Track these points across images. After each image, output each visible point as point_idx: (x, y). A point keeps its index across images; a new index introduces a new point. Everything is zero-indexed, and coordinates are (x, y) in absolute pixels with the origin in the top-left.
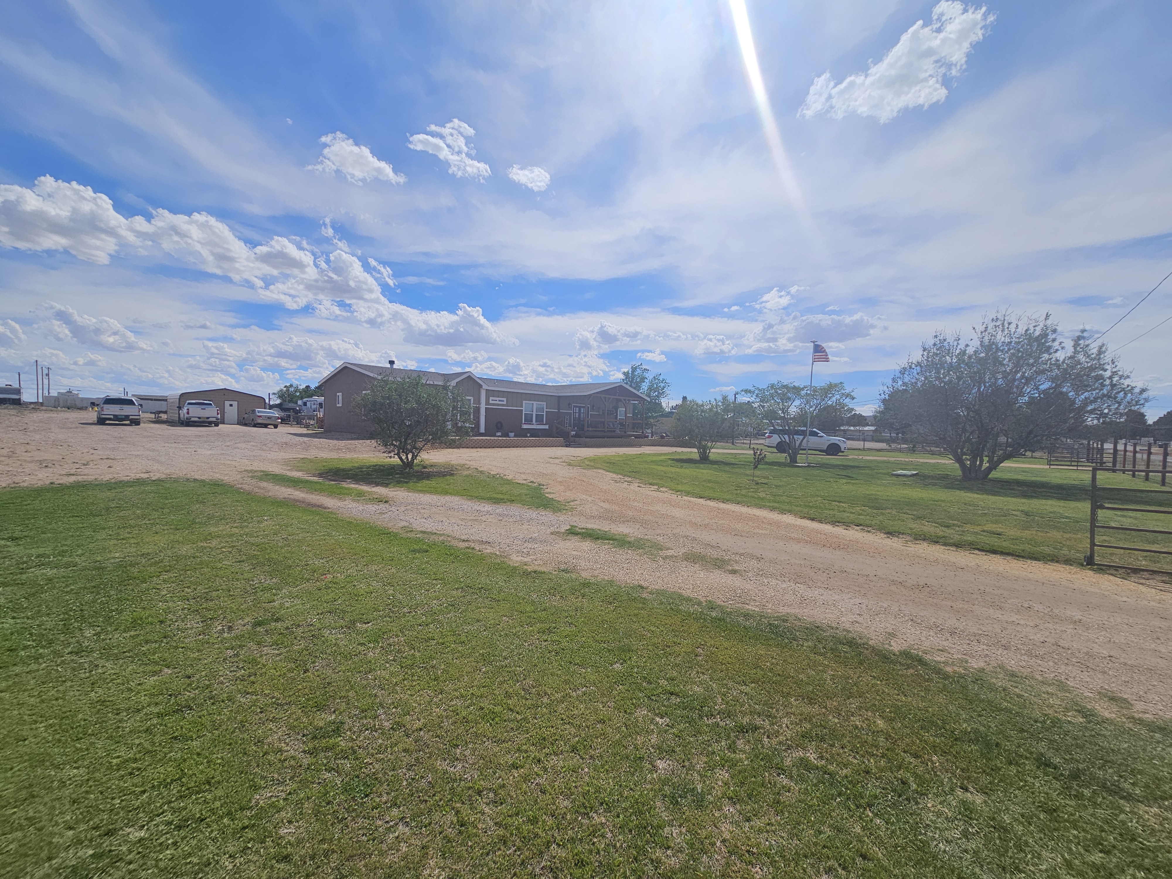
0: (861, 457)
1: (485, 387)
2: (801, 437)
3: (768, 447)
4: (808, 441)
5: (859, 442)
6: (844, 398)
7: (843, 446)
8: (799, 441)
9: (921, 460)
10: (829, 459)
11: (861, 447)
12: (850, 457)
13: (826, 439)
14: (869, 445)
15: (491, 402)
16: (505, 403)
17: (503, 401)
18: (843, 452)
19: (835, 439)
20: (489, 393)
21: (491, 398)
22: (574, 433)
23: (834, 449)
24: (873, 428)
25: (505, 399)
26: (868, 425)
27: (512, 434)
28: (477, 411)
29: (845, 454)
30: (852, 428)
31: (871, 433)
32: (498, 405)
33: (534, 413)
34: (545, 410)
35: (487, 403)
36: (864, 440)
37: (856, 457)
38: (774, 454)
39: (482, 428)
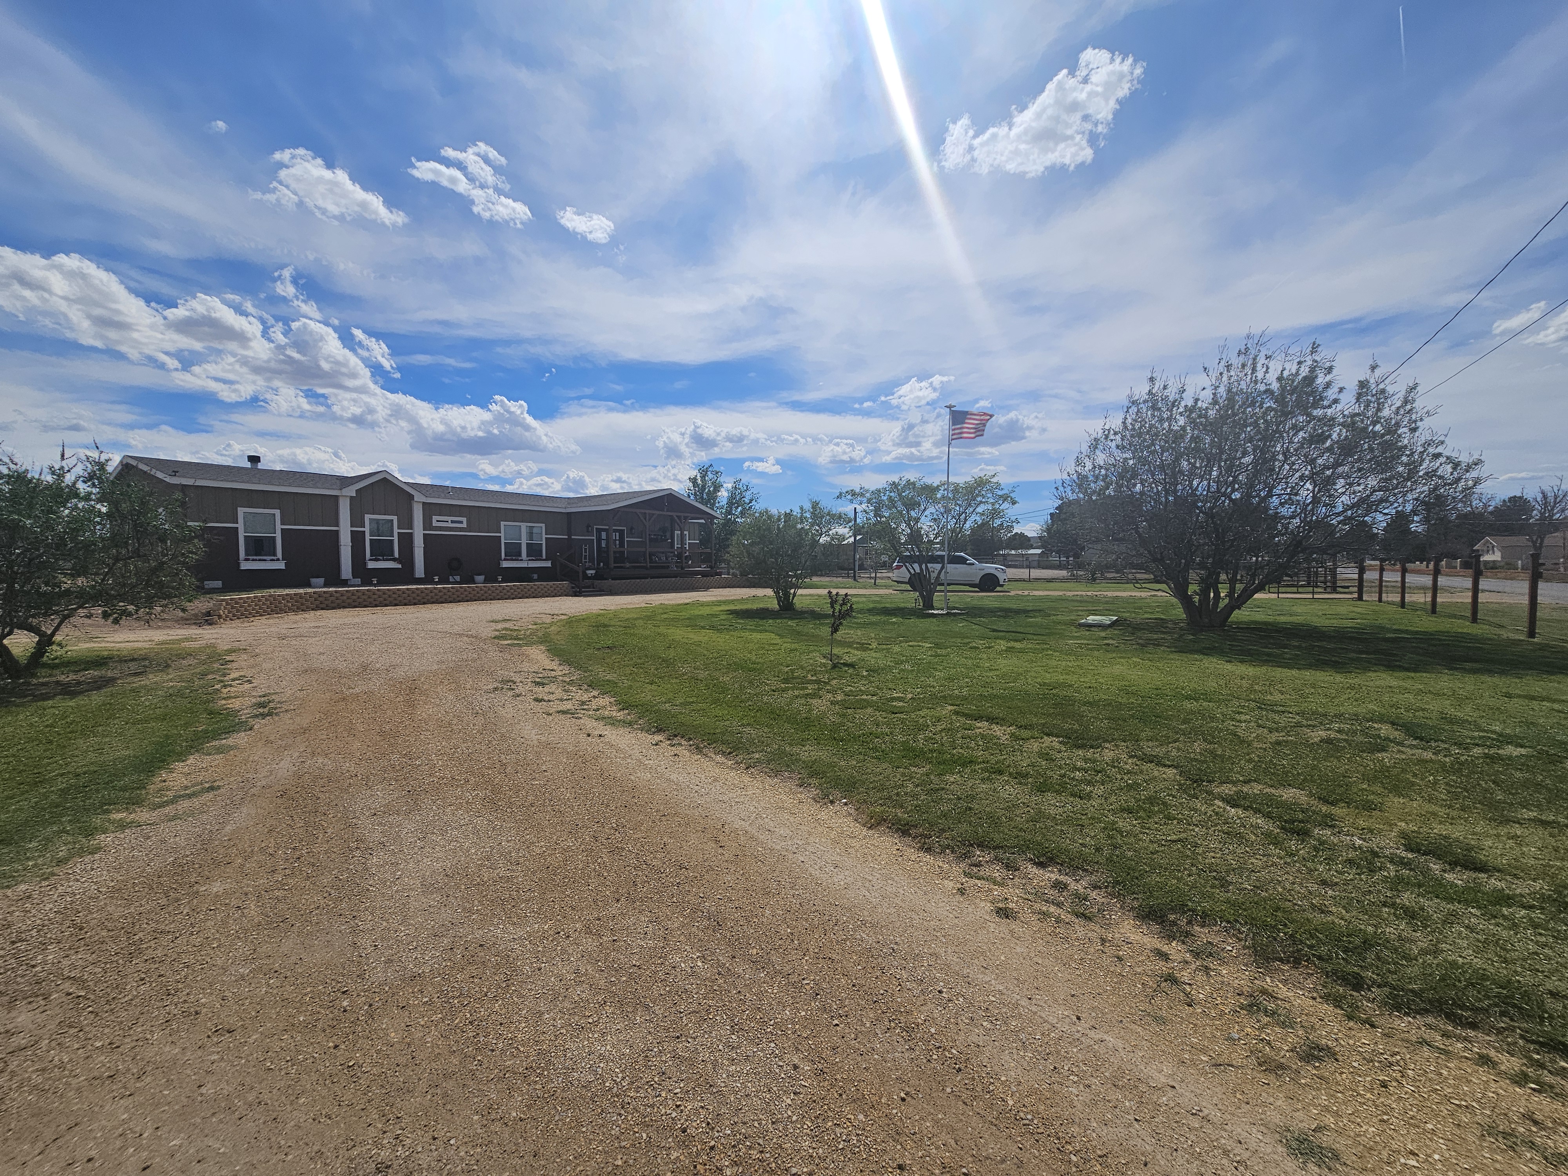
0: (1026, 593)
1: (418, 497)
2: (939, 566)
3: (898, 582)
4: (947, 573)
5: (1022, 570)
6: (1001, 502)
7: (1001, 577)
8: (937, 572)
9: (1110, 594)
10: (982, 597)
11: (1026, 576)
12: (1012, 593)
13: (981, 568)
14: (1036, 573)
15: (435, 524)
16: (464, 525)
17: (461, 522)
18: (1002, 586)
19: (990, 567)
20: (430, 510)
21: (435, 518)
22: (593, 572)
23: (989, 583)
24: (1039, 551)
25: (464, 520)
26: (1032, 547)
27: (481, 578)
28: (407, 541)
29: (1005, 588)
30: (1013, 552)
31: (1037, 558)
32: (451, 529)
33: (524, 542)
34: (544, 536)
35: (427, 524)
36: (1029, 567)
37: (1020, 593)
38: (906, 593)
39: (420, 570)
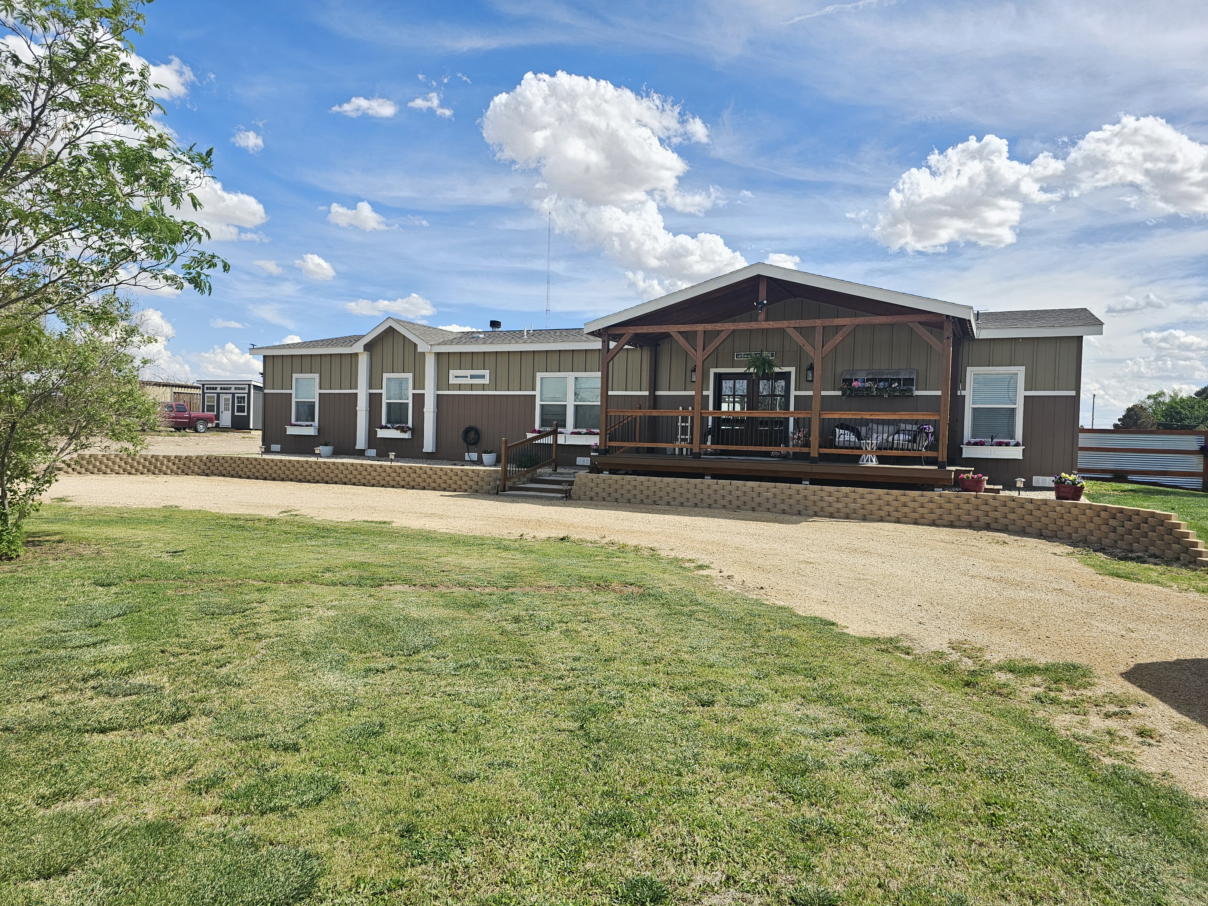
15: (450, 380)
16: (486, 381)
17: (483, 377)
20: (443, 361)
21: (450, 372)
25: (486, 373)
28: (419, 403)
32: (472, 387)
33: (571, 404)
35: (441, 381)
39: (429, 445)
